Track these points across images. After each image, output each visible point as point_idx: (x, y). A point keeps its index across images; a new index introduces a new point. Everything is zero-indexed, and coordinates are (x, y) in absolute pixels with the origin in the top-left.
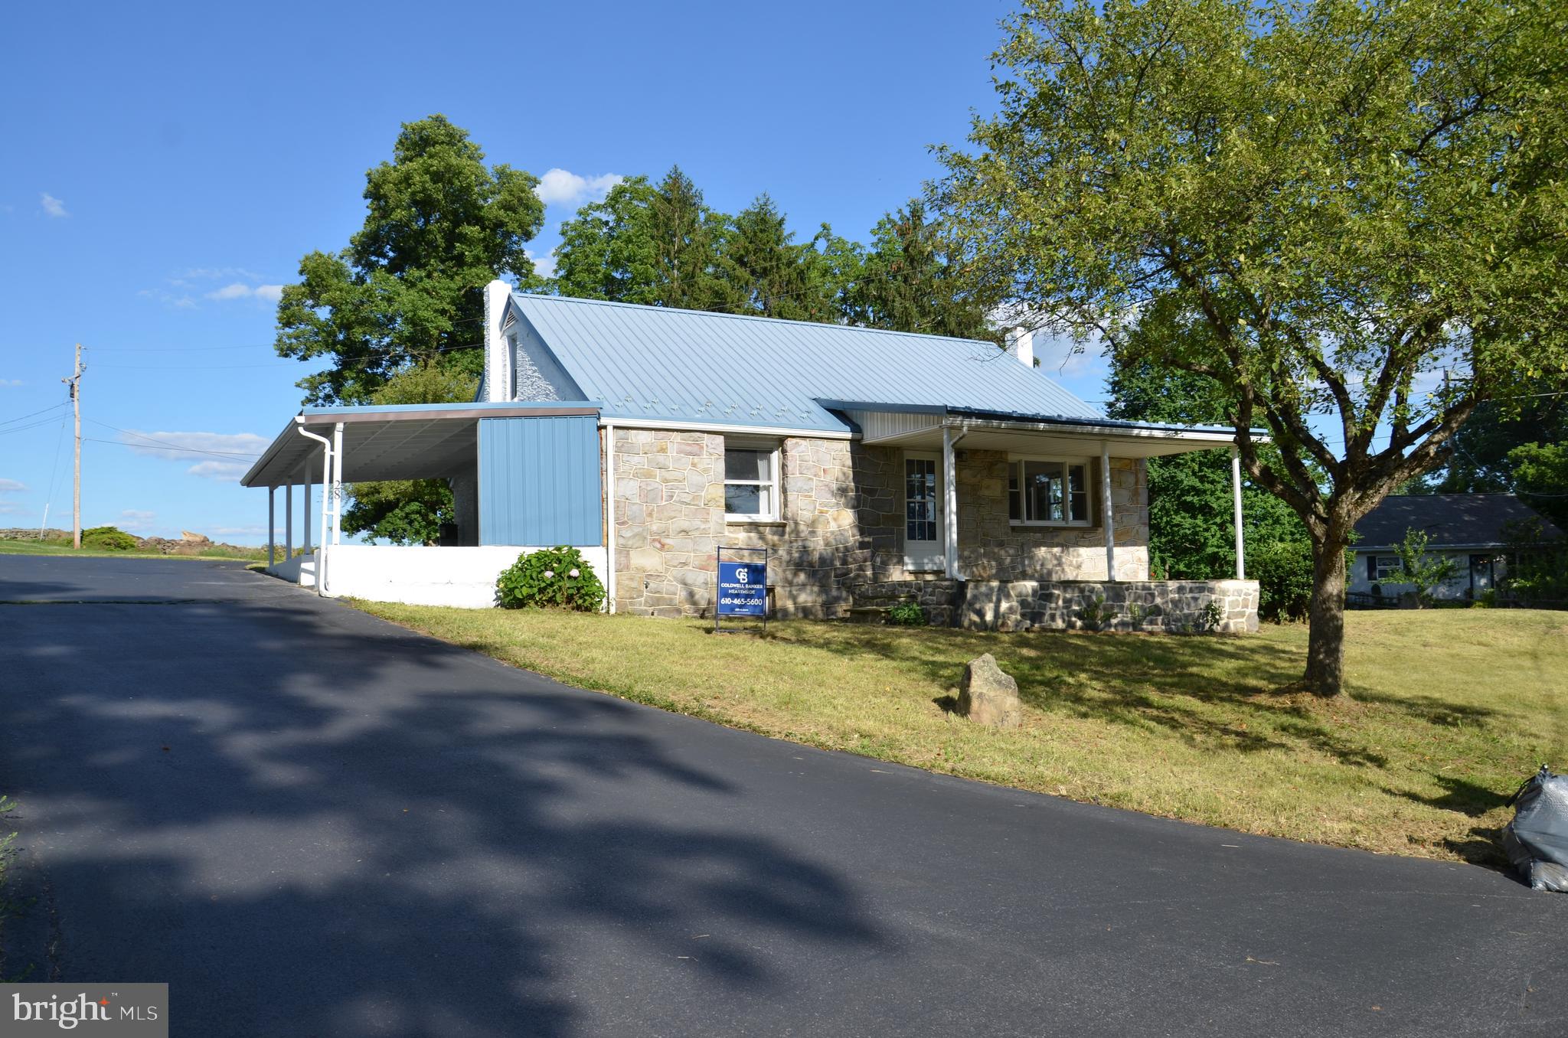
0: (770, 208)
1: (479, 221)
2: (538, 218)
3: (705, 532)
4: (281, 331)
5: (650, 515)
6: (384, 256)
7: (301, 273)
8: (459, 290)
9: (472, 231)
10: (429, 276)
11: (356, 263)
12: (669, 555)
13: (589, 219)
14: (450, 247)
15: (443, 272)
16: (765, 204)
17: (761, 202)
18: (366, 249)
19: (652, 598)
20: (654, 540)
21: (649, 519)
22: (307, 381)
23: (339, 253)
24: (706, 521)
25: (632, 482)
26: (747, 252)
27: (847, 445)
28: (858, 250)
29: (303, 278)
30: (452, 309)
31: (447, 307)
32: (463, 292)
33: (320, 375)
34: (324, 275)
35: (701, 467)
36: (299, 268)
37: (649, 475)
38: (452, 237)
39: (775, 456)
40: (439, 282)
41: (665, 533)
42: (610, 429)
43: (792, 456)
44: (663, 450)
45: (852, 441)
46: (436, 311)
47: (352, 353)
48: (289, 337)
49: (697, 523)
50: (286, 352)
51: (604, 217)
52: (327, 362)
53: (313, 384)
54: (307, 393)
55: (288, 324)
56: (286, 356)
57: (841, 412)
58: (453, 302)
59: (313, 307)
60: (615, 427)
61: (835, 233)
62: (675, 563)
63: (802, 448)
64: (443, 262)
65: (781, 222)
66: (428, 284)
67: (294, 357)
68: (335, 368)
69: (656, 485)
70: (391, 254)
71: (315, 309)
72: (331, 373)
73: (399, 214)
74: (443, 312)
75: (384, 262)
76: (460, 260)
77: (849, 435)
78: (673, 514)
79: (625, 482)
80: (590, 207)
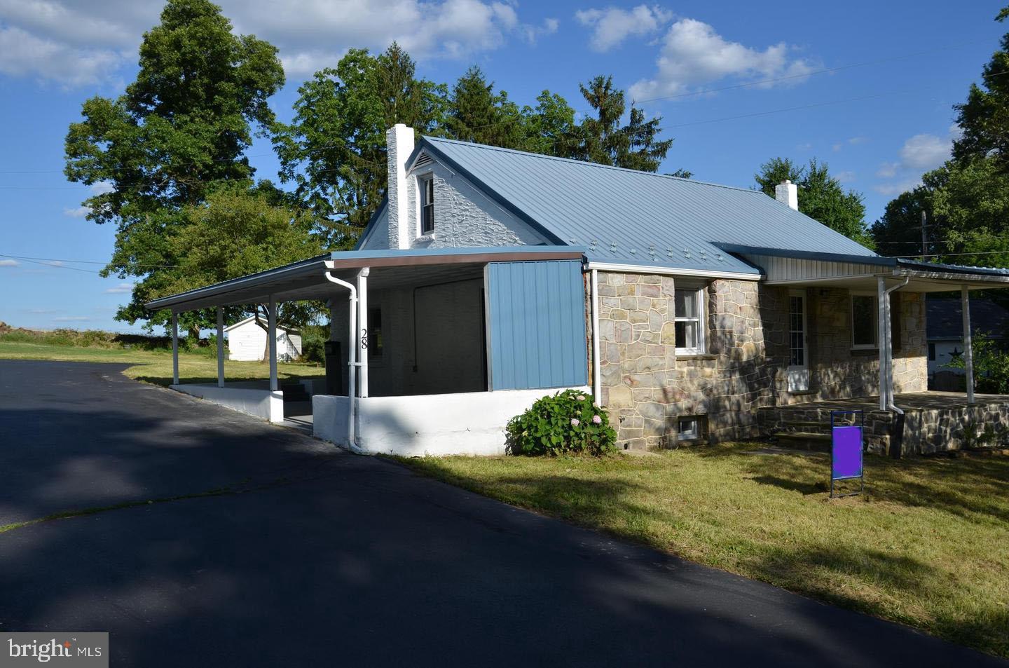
0: (480, 77)
1: (230, 79)
2: (281, 79)
3: (662, 367)
4: (70, 161)
5: (623, 354)
6: (152, 103)
7: (84, 114)
8: (216, 133)
9: (226, 86)
10: (192, 120)
11: (129, 109)
12: (635, 390)
13: (324, 80)
14: (210, 98)
15: (202, 117)
16: (476, 74)
17: (473, 72)
18: (139, 95)
19: (624, 431)
20: (626, 377)
21: (621, 358)
22: (91, 201)
23: (116, 100)
24: (663, 358)
25: (610, 323)
26: (466, 110)
27: (756, 284)
28: (528, 112)
29: (86, 118)
30: (212, 147)
31: (208, 145)
32: (219, 134)
33: (102, 196)
34: (106, 116)
35: (659, 308)
36: (82, 109)
37: (622, 316)
38: (211, 91)
39: (702, 295)
40: (199, 125)
41: (633, 370)
42: (595, 273)
43: (720, 296)
44: (632, 292)
45: (760, 282)
46: (200, 148)
47: (128, 179)
48: (77, 166)
49: (656, 360)
50: (73, 177)
51: (335, 79)
52: (107, 186)
53: (97, 202)
54: (91, 210)
55: (74, 155)
56: (74, 180)
57: (744, 255)
58: (212, 141)
59: (94, 142)
60: (599, 271)
61: (509, 99)
62: (641, 397)
63: (726, 289)
64: (202, 109)
65: (489, 89)
66: (193, 127)
67: (80, 181)
68: (114, 191)
69: (628, 326)
70: (158, 102)
71: (97, 143)
72: (111, 195)
73: (170, 71)
74: (205, 149)
75: (151, 108)
76: (218, 110)
77: (758, 277)
78: (640, 352)
79: (605, 322)
80: (325, 71)
